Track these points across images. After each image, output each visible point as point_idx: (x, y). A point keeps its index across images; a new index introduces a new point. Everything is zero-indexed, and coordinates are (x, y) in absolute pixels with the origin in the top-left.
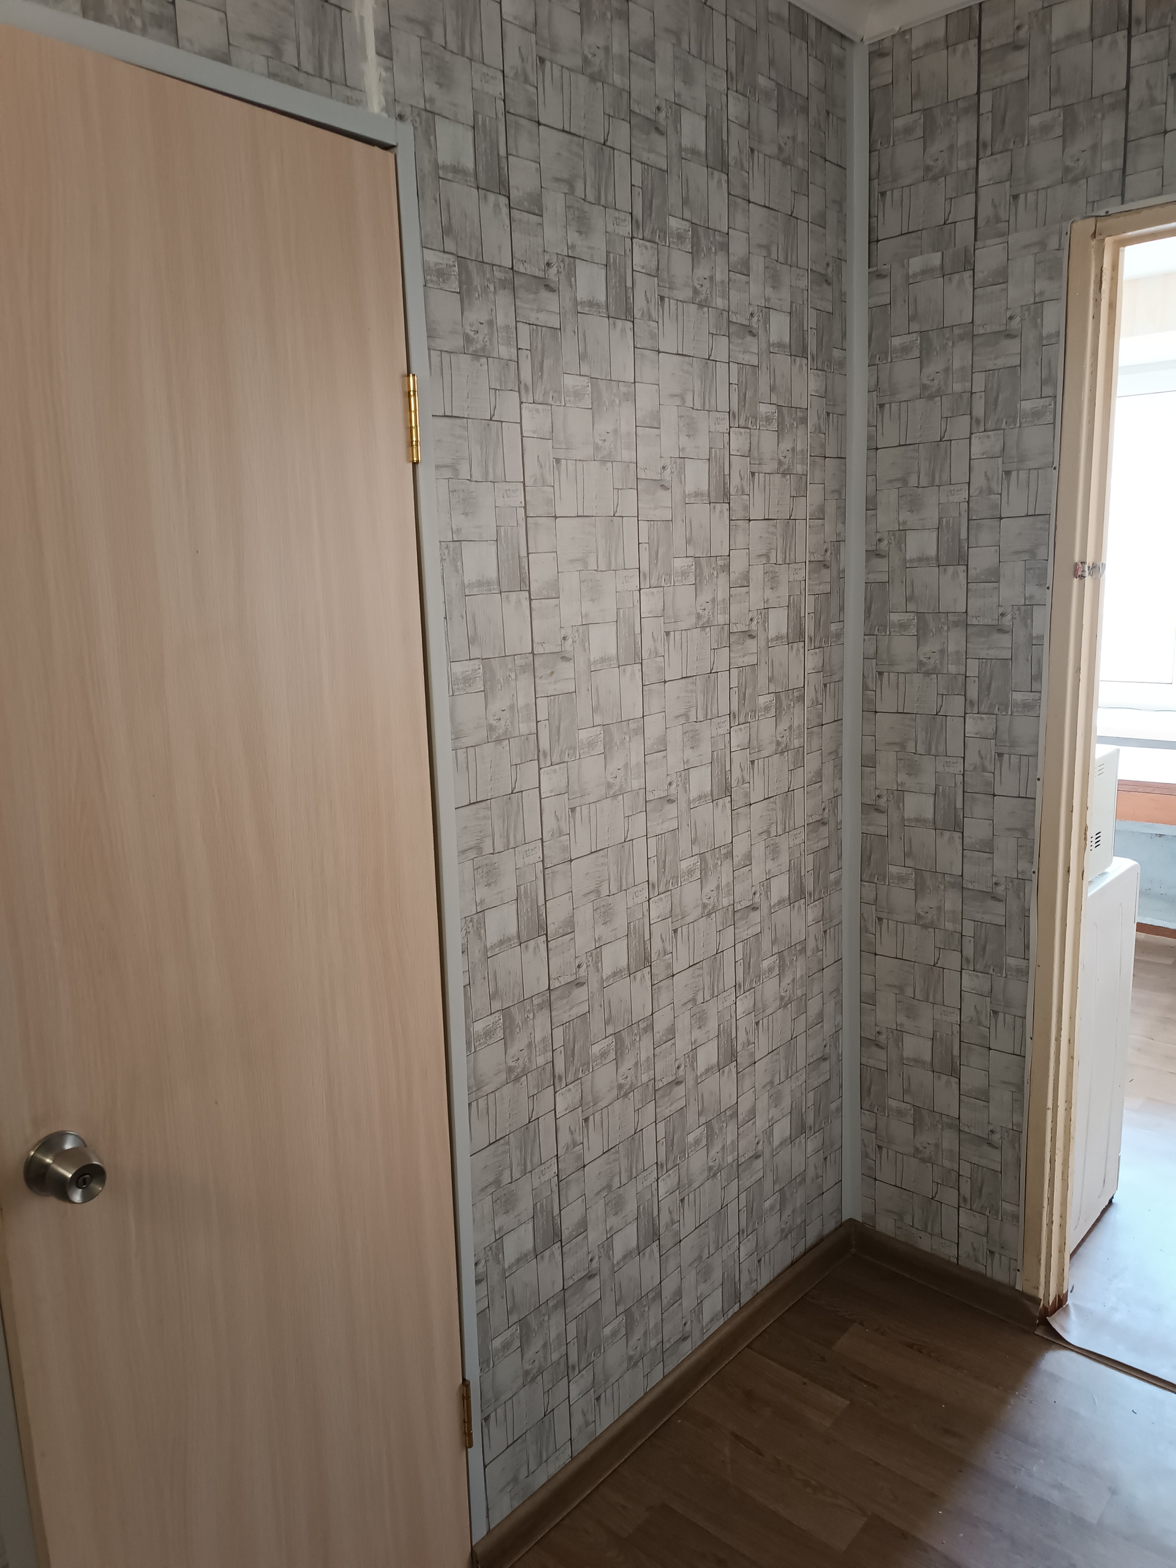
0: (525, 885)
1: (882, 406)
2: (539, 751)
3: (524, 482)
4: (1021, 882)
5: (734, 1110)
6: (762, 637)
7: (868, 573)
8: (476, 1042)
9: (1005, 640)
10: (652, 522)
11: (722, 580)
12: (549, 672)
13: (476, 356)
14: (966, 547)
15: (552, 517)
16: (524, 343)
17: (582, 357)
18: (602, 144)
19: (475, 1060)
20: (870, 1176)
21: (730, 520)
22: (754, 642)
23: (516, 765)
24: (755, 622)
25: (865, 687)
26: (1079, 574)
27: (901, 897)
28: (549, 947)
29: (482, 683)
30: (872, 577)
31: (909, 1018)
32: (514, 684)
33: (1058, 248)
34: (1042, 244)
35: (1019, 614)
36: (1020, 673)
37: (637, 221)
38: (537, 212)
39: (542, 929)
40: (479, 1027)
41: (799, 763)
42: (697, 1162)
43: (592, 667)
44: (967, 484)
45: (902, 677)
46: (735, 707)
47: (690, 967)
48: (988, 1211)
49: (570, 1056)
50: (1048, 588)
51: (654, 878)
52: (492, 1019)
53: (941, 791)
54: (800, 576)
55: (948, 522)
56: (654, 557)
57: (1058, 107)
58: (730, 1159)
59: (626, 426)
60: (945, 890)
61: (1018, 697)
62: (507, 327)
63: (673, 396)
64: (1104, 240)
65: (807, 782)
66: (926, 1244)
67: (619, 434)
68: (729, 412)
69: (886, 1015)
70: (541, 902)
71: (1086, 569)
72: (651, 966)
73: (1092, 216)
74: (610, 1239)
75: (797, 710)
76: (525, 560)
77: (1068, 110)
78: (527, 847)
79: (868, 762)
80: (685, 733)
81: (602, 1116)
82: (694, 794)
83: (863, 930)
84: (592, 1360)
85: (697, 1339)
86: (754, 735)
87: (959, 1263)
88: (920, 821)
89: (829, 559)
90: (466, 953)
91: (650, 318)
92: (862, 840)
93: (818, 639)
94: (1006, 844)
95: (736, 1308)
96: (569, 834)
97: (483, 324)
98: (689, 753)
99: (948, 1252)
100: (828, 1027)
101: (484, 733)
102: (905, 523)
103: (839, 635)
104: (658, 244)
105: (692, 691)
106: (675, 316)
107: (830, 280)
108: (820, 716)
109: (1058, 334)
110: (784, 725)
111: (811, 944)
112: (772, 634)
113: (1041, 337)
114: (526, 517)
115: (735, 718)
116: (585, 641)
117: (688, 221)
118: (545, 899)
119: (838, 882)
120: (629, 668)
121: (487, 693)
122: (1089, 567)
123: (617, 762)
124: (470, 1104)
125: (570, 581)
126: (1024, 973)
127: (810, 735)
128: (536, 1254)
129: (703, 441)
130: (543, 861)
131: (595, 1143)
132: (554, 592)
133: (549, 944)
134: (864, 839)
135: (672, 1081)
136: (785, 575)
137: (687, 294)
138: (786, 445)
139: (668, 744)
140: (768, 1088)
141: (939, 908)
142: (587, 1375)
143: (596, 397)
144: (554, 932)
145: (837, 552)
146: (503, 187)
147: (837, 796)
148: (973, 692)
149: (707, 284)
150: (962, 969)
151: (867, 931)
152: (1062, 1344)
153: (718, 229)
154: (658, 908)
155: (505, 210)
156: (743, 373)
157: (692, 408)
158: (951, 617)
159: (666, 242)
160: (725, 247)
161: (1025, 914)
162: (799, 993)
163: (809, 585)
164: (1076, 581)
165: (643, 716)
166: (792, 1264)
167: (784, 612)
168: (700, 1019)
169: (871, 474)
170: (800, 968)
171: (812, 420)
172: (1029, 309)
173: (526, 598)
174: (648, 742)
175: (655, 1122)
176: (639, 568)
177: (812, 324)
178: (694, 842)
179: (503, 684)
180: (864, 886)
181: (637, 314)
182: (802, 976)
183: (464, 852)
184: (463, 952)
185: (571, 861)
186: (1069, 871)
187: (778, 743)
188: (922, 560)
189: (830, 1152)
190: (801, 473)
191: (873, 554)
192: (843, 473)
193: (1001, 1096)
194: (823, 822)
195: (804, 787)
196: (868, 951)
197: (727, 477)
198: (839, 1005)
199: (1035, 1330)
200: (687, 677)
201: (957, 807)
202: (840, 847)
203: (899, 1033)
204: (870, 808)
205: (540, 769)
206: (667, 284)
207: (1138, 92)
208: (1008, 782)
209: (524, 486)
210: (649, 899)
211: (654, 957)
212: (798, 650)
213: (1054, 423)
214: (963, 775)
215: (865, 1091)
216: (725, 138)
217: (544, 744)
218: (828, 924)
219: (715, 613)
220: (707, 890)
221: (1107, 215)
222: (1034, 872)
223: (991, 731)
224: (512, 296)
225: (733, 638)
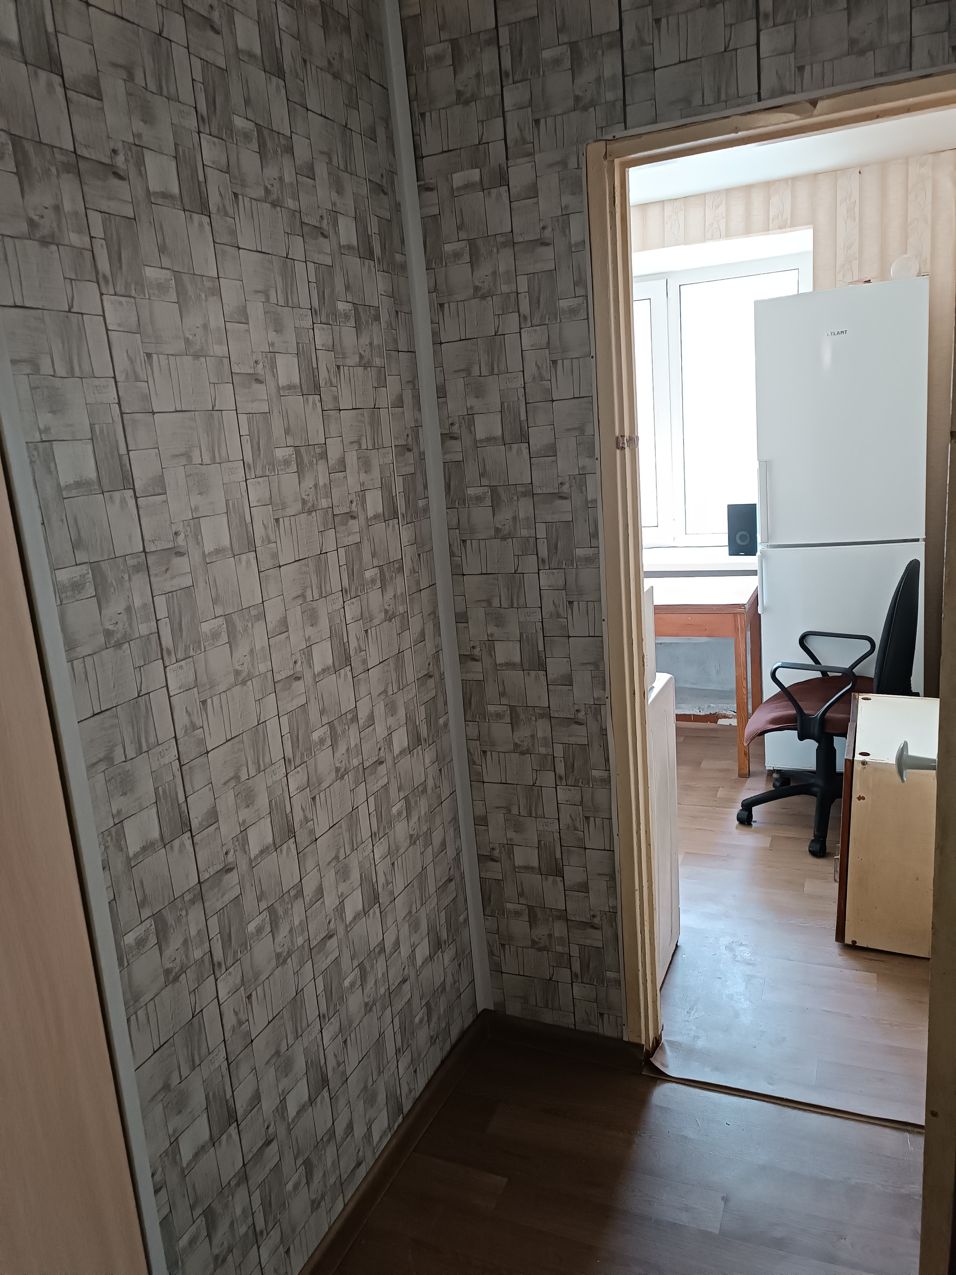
0: (163, 786)
1: (442, 305)
2: (162, 650)
3: (115, 377)
4: (597, 708)
5: (381, 946)
6: (362, 517)
7: (444, 453)
8: (129, 955)
9: (565, 505)
10: (251, 415)
11: (321, 467)
12: (164, 569)
13: (45, 242)
14: (526, 427)
15: (150, 412)
16: (98, 231)
17: (162, 249)
18: (157, 34)
19: (129, 974)
20: (496, 970)
21: (322, 411)
22: (355, 522)
23: (140, 667)
24: (355, 503)
25: (452, 554)
26: (621, 445)
27: (501, 731)
28: (195, 842)
29: (93, 588)
30: (449, 457)
31: (517, 832)
32: (128, 585)
33: (577, 167)
34: (564, 163)
35: (576, 482)
36: (581, 532)
37: (202, 116)
38: (95, 95)
39: (186, 825)
40: (130, 939)
41: (405, 626)
42: (355, 1002)
43: (207, 559)
44: (522, 372)
45: (482, 543)
46: (346, 583)
47: (330, 828)
48: (595, 981)
49: (227, 941)
50: (597, 459)
51: (289, 753)
52: (143, 927)
53: (524, 638)
54: (389, 459)
55: (509, 406)
56: (256, 450)
57: (565, 43)
58: (382, 991)
59: (216, 321)
60: (536, 720)
61: (579, 552)
62: (76, 214)
63: (257, 292)
64: (613, 161)
65: (414, 643)
66: (548, 1018)
67: (209, 328)
68: (311, 309)
69: (497, 832)
70: (181, 799)
71: (625, 442)
72: (295, 836)
73: (602, 140)
74: (283, 1101)
75: (399, 580)
76: (126, 458)
77: (574, 46)
78: (160, 748)
79: (462, 618)
80: (304, 612)
81: (264, 988)
82: (318, 668)
83: (471, 762)
84: (278, 1220)
85: (370, 1161)
86: (365, 608)
87: (577, 1028)
88: (509, 665)
89: (411, 443)
90: (107, 868)
91: (226, 214)
92: (462, 686)
93: (409, 515)
94: (583, 677)
95: (400, 1119)
96: (203, 727)
97: (48, 208)
98: (309, 631)
99: (568, 1021)
100: (451, 852)
101: (101, 639)
102: (472, 408)
103: (426, 509)
104: (225, 141)
105: (305, 572)
106: (250, 214)
107: (386, 191)
108: (418, 583)
109: (584, 242)
110: (389, 594)
111: (430, 783)
112: (370, 514)
113: (570, 245)
114: (122, 413)
115: (347, 593)
116: (197, 534)
117: (252, 121)
118: (185, 795)
119: (446, 725)
120: (244, 557)
121: (101, 598)
122: (627, 440)
123: (242, 650)
124: (128, 1020)
125: (176, 476)
126: (607, 781)
127: (412, 600)
128: (213, 1141)
129: (290, 336)
130: (179, 759)
131: (260, 1016)
132: (159, 486)
133: (195, 838)
134: (464, 685)
135: (325, 937)
136: (376, 459)
137: (260, 192)
138: (365, 340)
139: (289, 626)
140: (407, 918)
141: (533, 736)
142: (275, 1235)
143: (181, 291)
144: (198, 826)
145: (417, 437)
146: (55, 65)
147: (438, 651)
148: (544, 552)
149: (277, 184)
150: (556, 785)
151: (474, 763)
152: (663, 1078)
153: (282, 132)
154: (296, 780)
155: (60, 91)
156: (319, 272)
157: (277, 305)
158: (519, 489)
159: (233, 140)
160: (289, 150)
161: (603, 733)
162: (425, 828)
163: (397, 467)
164: (618, 451)
165: (263, 602)
166: (443, 1062)
167: (379, 493)
168: (343, 874)
169: (439, 365)
170: (423, 806)
171: (384, 316)
172: (558, 221)
173: (131, 497)
174: (270, 626)
175: (314, 978)
176: (243, 460)
177: (375, 229)
178: (322, 712)
179: (116, 587)
180: (468, 725)
181: (213, 209)
182: (425, 813)
183: (93, 765)
184: (104, 869)
185: (208, 752)
186: (634, 694)
187: (386, 612)
188: (490, 440)
189: (463, 957)
190: (380, 366)
191: (447, 437)
192: (414, 364)
193: (599, 886)
194: (429, 676)
195: (411, 647)
196: (476, 780)
197: (316, 370)
198: (457, 830)
199: (642, 1071)
200: (300, 560)
201: (540, 649)
202: (445, 695)
203: (509, 847)
204: (466, 658)
205: (165, 667)
206: (239, 181)
207: (629, 34)
208: (578, 625)
209: (116, 382)
210: (287, 774)
211: (297, 826)
212: (393, 526)
213: (588, 319)
214: (542, 622)
215: (486, 899)
216: (278, 45)
217: (167, 641)
218: (442, 760)
219: (319, 498)
220: (337, 755)
221: (614, 139)
222: (607, 698)
223: (561, 583)
224: (78, 182)
225: (337, 519)
